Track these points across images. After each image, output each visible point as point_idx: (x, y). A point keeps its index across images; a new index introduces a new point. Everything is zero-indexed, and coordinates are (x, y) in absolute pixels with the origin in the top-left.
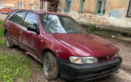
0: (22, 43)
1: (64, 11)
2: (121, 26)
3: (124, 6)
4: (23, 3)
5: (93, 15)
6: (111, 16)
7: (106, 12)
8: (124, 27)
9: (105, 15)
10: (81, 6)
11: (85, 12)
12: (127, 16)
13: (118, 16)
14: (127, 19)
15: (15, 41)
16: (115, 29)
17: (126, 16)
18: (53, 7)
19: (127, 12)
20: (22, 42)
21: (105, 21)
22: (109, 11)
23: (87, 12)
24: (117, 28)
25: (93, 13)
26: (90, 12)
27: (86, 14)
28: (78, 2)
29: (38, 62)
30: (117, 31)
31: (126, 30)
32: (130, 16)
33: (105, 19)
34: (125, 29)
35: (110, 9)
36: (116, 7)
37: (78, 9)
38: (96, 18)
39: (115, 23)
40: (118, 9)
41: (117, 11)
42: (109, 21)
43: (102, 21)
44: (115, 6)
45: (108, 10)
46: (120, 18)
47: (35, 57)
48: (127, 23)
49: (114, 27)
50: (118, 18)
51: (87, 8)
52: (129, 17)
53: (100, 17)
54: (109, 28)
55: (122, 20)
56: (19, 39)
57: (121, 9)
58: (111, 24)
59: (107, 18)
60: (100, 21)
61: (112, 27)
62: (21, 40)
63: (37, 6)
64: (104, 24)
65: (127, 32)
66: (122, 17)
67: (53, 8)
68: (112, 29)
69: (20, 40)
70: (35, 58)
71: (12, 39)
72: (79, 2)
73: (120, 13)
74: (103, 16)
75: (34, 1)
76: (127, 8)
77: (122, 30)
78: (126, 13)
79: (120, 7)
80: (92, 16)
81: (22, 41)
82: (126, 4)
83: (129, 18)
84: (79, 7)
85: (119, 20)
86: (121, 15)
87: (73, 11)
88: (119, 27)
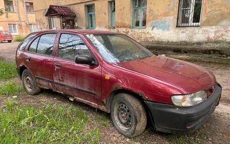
0: (62, 85)
2: (171, 40)
3: (171, 12)
4: (17, 23)
5: (130, 30)
6: (155, 28)
7: (148, 24)
8: (174, 41)
9: (147, 28)
10: (110, 19)
11: (118, 27)
12: (177, 27)
13: (166, 28)
14: (177, 30)
15: (45, 83)
16: (164, 45)
17: (176, 25)
18: (68, 25)
19: (176, 20)
20: (61, 83)
21: (148, 36)
22: (152, 22)
23: (121, 27)
24: (165, 44)
25: (130, 27)
26: (125, 26)
27: (119, 29)
28: (105, 14)
29: (100, 112)
30: (167, 47)
31: (179, 45)
32: (181, 25)
33: (148, 33)
34: (176, 43)
35: (153, 19)
36: (161, 15)
37: (107, 24)
38: (135, 34)
39: (162, 38)
40: (164, 18)
41: (163, 20)
42: (153, 35)
43: (143, 36)
44: (159, 14)
45: (150, 20)
46: (168, 30)
47: (93, 104)
48: (178, 35)
49: (162, 42)
50: (165, 30)
51: (119, 21)
52: (179, 27)
53: (140, 31)
54: (154, 45)
55: (171, 32)
56: (55, 78)
57: (168, 17)
58: (156, 39)
59: (150, 31)
60: (142, 37)
61: (158, 42)
62: (59, 80)
63: (42, 26)
64: (147, 40)
65: (181, 46)
66: (171, 28)
67: (68, 27)
68: (159, 45)
69: (56, 81)
70: (93, 106)
71: (37, 80)
72: (107, 13)
73: (167, 24)
74: (144, 30)
75: (36, 19)
76: (176, 16)
77: (173, 46)
78: (176, 22)
79: (166, 15)
80: (128, 32)
81: (63, 81)
82: (173, 9)
83: (181, 28)
84: (107, 20)
85: (168, 32)
86: (169, 26)
87: (99, 27)
88: (169, 42)
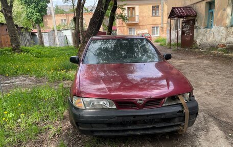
1: (204, 28)
4: (160, 26)
18: (188, 25)
28: (224, 10)
37: (225, 22)
67: (188, 27)
87: (217, 26)
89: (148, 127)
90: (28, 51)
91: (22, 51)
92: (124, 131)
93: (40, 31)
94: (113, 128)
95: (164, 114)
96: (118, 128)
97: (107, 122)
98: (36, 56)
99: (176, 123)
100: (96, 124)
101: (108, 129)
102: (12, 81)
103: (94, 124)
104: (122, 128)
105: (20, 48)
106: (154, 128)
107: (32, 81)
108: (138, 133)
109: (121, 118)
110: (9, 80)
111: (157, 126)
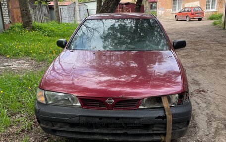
89: (118, 132)
90: (40, 29)
91: (33, 28)
92: (89, 134)
93: (57, 4)
94: (77, 130)
95: (138, 118)
96: (82, 130)
97: (68, 121)
98: (48, 35)
99: (155, 132)
100: (57, 122)
101: (70, 129)
102: (10, 64)
103: (54, 122)
104: (87, 130)
105: (32, 25)
106: (126, 134)
107: (31, 65)
108: (107, 138)
109: (84, 119)
110: (7, 62)
111: (129, 132)
